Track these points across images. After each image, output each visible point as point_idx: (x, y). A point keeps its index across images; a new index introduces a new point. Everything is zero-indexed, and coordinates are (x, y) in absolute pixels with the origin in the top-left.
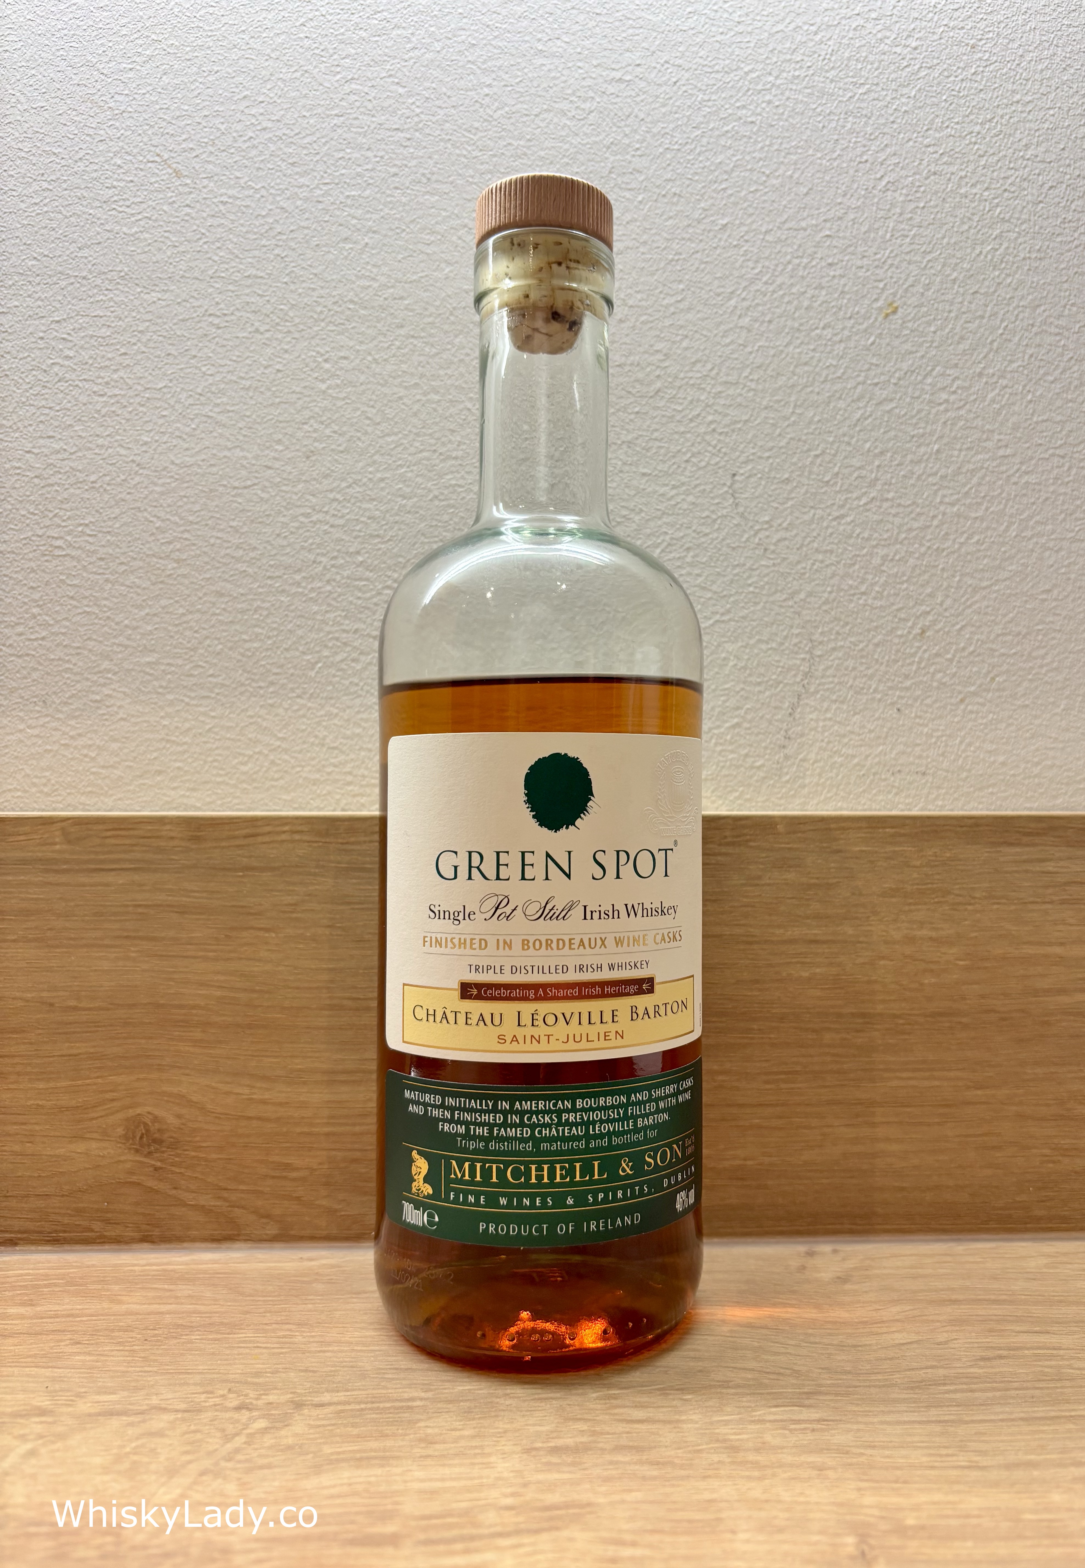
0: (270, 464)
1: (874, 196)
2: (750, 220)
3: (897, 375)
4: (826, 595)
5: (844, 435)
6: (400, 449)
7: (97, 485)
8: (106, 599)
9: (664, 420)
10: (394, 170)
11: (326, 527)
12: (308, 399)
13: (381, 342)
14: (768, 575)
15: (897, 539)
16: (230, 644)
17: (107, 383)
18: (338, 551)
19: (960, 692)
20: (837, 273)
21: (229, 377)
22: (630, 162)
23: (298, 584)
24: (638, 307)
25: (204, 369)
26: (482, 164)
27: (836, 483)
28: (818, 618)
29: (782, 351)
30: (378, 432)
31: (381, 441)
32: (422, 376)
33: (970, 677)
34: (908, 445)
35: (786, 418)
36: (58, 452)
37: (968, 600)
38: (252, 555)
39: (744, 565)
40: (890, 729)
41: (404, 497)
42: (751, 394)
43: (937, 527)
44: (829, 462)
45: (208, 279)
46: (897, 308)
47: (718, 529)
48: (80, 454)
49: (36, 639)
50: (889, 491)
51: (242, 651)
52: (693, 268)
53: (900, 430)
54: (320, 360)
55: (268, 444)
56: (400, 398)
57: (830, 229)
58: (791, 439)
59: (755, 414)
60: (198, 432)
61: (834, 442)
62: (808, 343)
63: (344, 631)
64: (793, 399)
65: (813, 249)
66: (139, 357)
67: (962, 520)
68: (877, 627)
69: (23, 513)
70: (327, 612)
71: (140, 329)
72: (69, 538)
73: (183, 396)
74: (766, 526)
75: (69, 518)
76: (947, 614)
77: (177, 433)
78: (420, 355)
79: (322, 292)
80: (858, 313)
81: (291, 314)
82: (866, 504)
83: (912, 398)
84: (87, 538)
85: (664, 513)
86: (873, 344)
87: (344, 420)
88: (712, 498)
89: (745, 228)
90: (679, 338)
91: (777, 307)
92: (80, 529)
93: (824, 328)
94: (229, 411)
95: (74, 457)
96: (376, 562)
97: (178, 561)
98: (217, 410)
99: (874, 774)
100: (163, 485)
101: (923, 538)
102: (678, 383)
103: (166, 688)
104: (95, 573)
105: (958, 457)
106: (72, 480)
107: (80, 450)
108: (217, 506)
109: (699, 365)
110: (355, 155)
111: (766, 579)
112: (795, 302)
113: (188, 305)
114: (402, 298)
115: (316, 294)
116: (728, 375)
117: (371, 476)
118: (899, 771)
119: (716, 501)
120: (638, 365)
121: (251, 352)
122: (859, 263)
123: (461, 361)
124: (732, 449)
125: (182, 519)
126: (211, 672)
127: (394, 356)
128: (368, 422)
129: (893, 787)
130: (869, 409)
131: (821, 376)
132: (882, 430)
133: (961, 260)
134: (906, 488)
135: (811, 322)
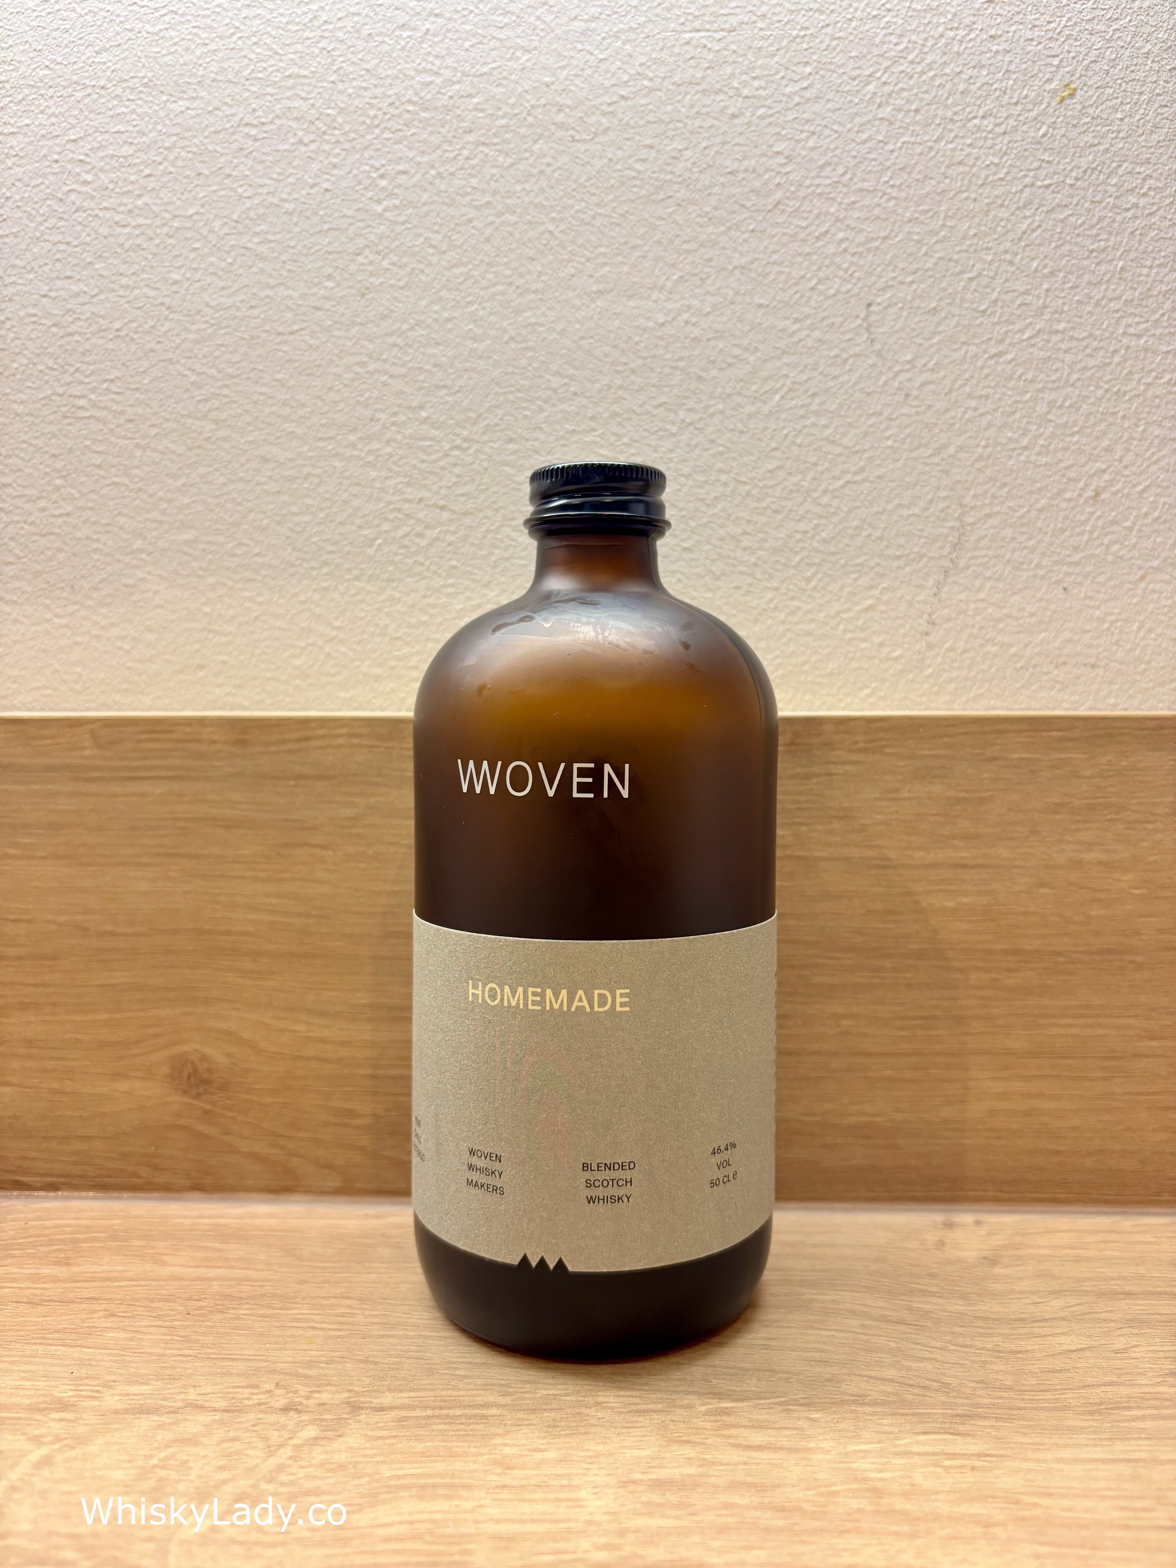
0: (319, 304)
3: (1074, 174)
4: (980, 450)
5: (1006, 252)
6: (469, 283)
7: (122, 333)
8: (137, 467)
9: (785, 239)
11: (385, 378)
12: (361, 224)
13: (446, 151)
14: (909, 425)
15: (1067, 381)
16: (277, 518)
17: (130, 211)
18: (400, 406)
19: (1140, 568)
20: (1000, 49)
21: (270, 199)
23: (353, 446)
24: (755, 97)
25: (240, 190)
27: (995, 312)
28: (970, 478)
29: (931, 148)
30: (444, 263)
31: (447, 273)
32: (495, 192)
33: (1153, 549)
34: (1085, 263)
35: (934, 233)
36: (77, 295)
37: (1154, 453)
38: (301, 412)
39: (881, 414)
40: (1054, 612)
41: (474, 339)
42: (892, 203)
43: (1118, 364)
44: (987, 287)
45: (243, 80)
46: (1075, 90)
47: (849, 371)
48: (102, 297)
49: (61, 515)
50: (1059, 322)
51: (291, 526)
52: (823, 46)
53: (1076, 244)
54: (374, 175)
55: (316, 280)
56: (470, 221)
58: (940, 258)
59: (896, 228)
60: (235, 267)
61: (992, 260)
62: (963, 137)
63: (407, 501)
64: (942, 208)
65: (972, 18)
66: (165, 179)
67: (1149, 355)
68: (1040, 489)
69: (41, 367)
70: (387, 478)
71: (167, 144)
72: (93, 397)
73: (217, 224)
74: (908, 367)
75: (92, 373)
76: (1127, 472)
77: (212, 269)
78: (493, 166)
79: (375, 91)
80: (1026, 97)
81: (340, 120)
82: (1030, 338)
83: (1092, 202)
84: (114, 396)
85: (784, 352)
86: (1044, 135)
87: (405, 248)
88: (843, 333)
90: (804, 135)
91: (926, 92)
92: (105, 385)
93: (983, 117)
94: (270, 241)
95: (95, 300)
96: (442, 418)
97: (216, 422)
98: (256, 240)
99: (1035, 666)
100: (198, 331)
101: (1100, 378)
102: (801, 194)
103: (205, 570)
104: (124, 437)
105: (1148, 276)
106: (94, 328)
107: (101, 292)
108: (259, 356)
109: (829, 169)
111: (907, 431)
112: (949, 86)
113: (221, 114)
114: (470, 96)
115: (368, 94)
116: (864, 180)
117: (435, 316)
118: (1064, 663)
119: (848, 337)
120: (754, 171)
121: (294, 168)
122: (1028, 35)
123: (542, 172)
124: (867, 273)
125: (220, 372)
126: (257, 550)
127: (461, 169)
128: (431, 251)
129: (1056, 681)
130: (1037, 218)
131: (978, 177)
132: (1054, 245)
133: (1157, 28)
134: (1081, 317)
135: (968, 110)
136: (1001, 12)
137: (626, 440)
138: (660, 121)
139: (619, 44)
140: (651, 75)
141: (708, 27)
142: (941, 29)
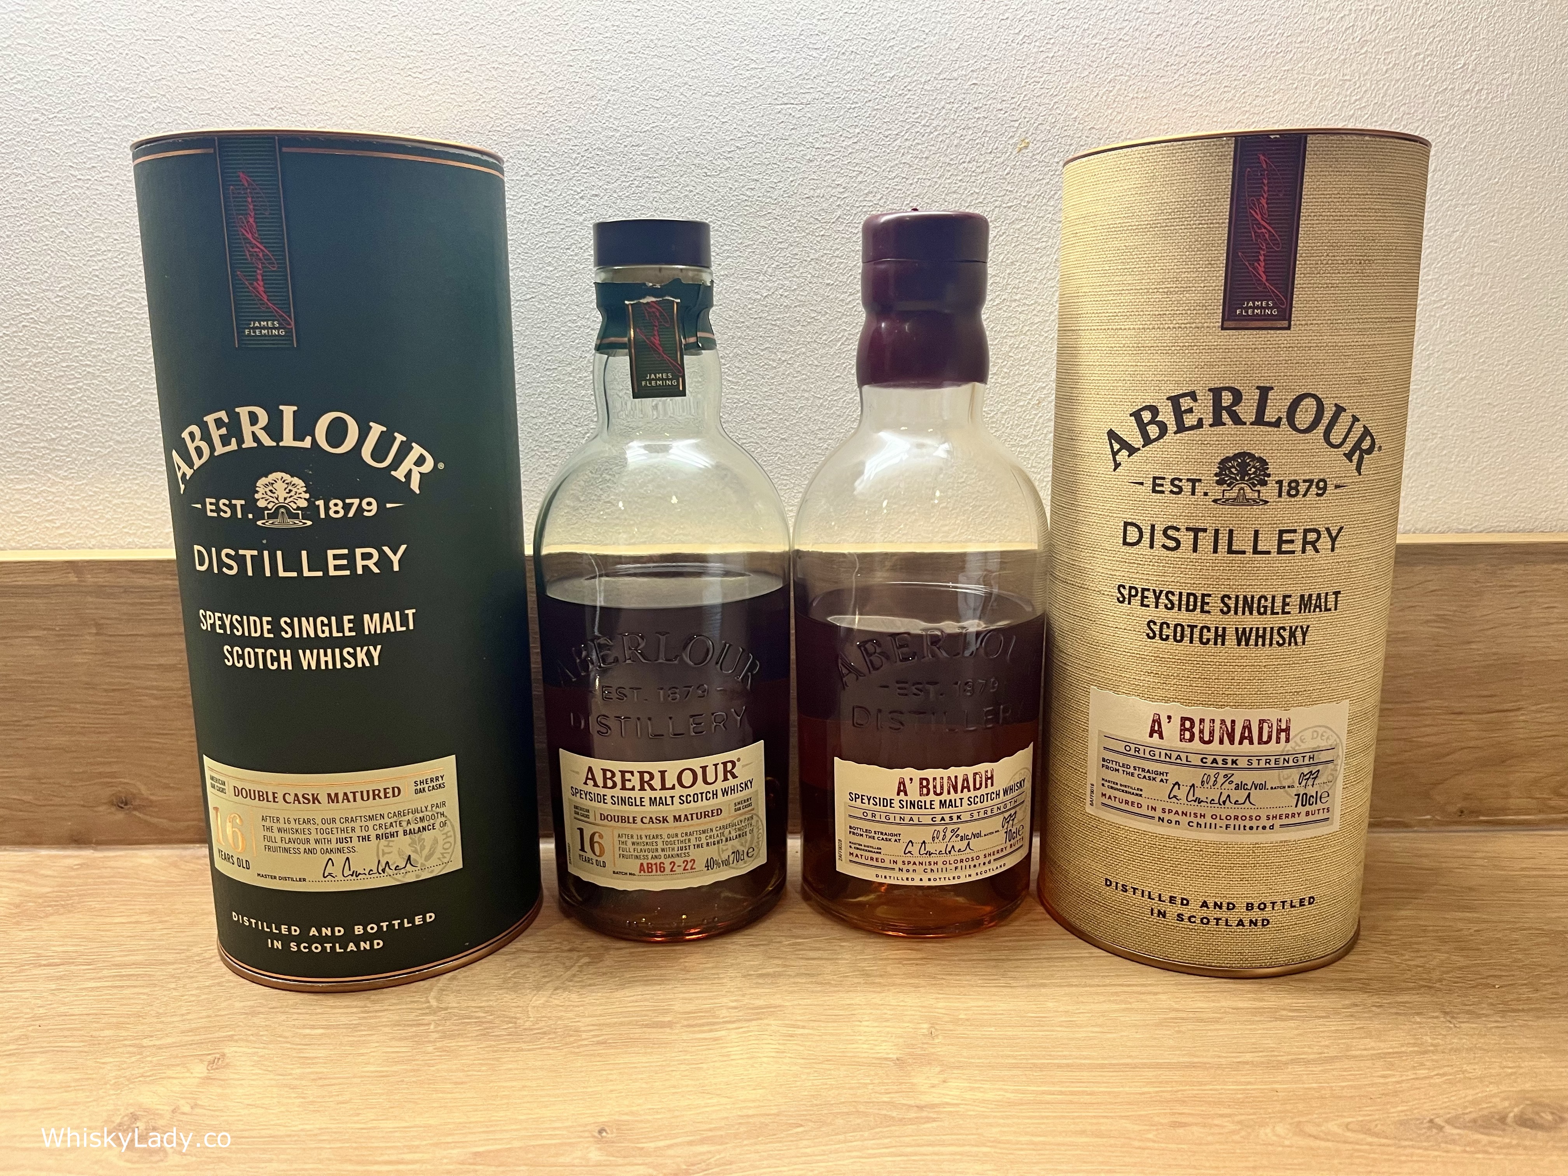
1: (1013, 49)
2: (913, 72)
10: (627, 37)
12: (570, 229)
13: (623, 182)
20: (981, 116)
22: (816, 25)
24: (823, 148)
26: (698, 29)
34: (1033, 256)
46: (1028, 143)
52: (867, 115)
53: (1027, 244)
54: (577, 197)
55: (540, 266)
57: (976, 78)
62: (957, 175)
65: (963, 96)
68: (1004, 400)
79: (576, 141)
80: (997, 148)
81: (553, 160)
83: (1038, 218)
85: (843, 314)
86: (1008, 174)
89: (909, 80)
90: (855, 173)
91: (933, 145)
93: (969, 162)
102: (854, 211)
109: (871, 196)
110: (597, 25)
112: (947, 141)
114: (638, 145)
115: (572, 143)
120: (823, 197)
122: (999, 106)
123: (686, 196)
131: (966, 202)
132: (1013, 245)
133: (1082, 101)
134: (1030, 291)
135: (960, 157)
136: (981, 91)
137: (744, 371)
138: (762, 164)
139: (735, 112)
140: (756, 133)
141: (792, 102)
142: (943, 103)
